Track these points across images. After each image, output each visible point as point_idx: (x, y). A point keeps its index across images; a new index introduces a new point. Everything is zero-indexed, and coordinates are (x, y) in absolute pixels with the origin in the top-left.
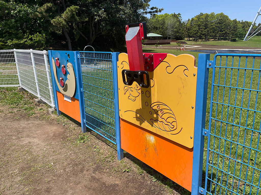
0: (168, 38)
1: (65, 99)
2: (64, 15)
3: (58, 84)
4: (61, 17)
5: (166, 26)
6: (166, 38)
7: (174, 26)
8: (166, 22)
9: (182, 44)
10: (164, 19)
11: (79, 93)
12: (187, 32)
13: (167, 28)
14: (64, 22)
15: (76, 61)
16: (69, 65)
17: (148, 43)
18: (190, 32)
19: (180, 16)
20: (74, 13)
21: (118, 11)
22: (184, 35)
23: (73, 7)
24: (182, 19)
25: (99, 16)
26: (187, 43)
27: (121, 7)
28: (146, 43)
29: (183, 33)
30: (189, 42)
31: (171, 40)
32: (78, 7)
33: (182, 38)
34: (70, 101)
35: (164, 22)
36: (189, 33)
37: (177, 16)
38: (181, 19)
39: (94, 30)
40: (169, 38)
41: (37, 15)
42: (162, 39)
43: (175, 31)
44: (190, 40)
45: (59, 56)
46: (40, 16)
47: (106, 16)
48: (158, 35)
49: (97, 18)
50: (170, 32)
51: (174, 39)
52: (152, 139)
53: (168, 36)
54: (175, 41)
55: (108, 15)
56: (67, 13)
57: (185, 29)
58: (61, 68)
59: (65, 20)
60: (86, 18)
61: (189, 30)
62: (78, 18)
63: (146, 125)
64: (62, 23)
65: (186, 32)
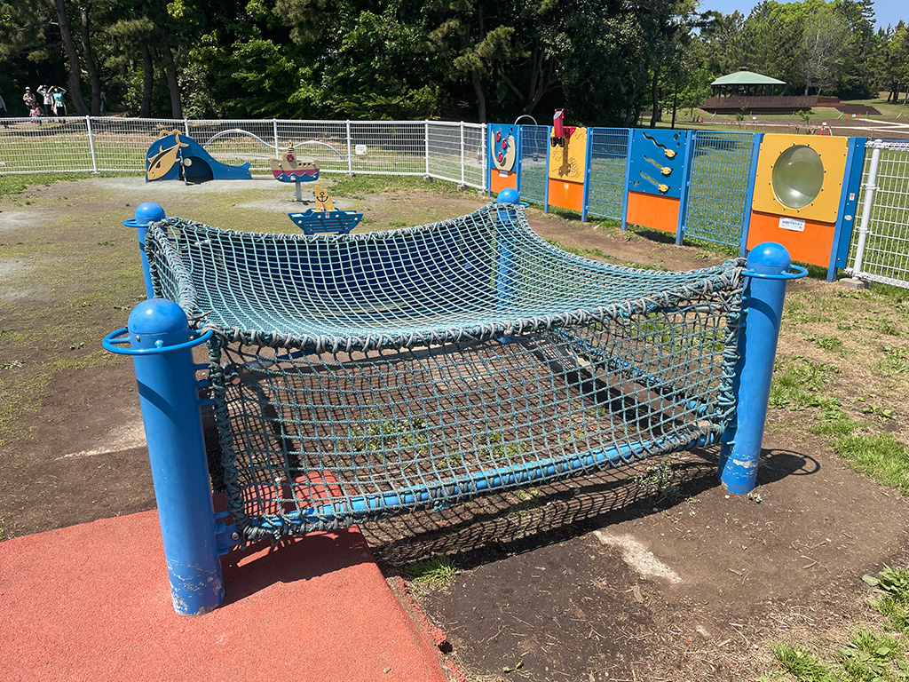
0: (806, 91)
1: (501, 175)
2: (481, 48)
3: (495, 159)
4: (473, 51)
5: (805, 45)
6: (799, 91)
7: (838, 45)
8: (808, 30)
9: (854, 116)
10: (800, 20)
11: (517, 165)
12: (887, 68)
13: (805, 53)
14: (479, 64)
15: (518, 134)
16: (511, 137)
17: (726, 105)
18: (898, 69)
19: (870, 10)
20: (502, 41)
21: (599, 31)
22: (872, 82)
23: (501, 30)
24: (874, 21)
25: (555, 48)
26: (879, 113)
27: (611, 22)
28: (721, 105)
29: (872, 74)
30: (887, 109)
31: (816, 100)
32: (512, 29)
33: (869, 94)
34: (506, 176)
35: (798, 33)
36: (894, 73)
37: (859, 7)
38: (871, 19)
39: (542, 76)
40: (813, 91)
41: (427, 47)
42: (784, 95)
43: (838, 66)
44: (895, 102)
45: (501, 129)
46: (432, 48)
47: (572, 48)
48: (769, 80)
49: (550, 52)
50: (816, 69)
51: (829, 94)
52: (567, 186)
53: (810, 84)
54: (833, 104)
55: (575, 44)
56: (488, 45)
57: (881, 59)
58: (502, 141)
59: (482, 59)
60: (526, 51)
61: (894, 61)
62: (508, 50)
63: (564, 177)
64: (474, 64)
65: (883, 70)
